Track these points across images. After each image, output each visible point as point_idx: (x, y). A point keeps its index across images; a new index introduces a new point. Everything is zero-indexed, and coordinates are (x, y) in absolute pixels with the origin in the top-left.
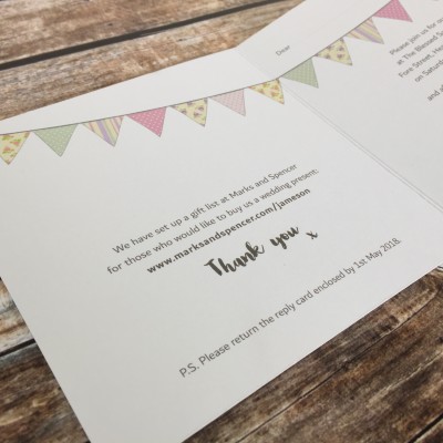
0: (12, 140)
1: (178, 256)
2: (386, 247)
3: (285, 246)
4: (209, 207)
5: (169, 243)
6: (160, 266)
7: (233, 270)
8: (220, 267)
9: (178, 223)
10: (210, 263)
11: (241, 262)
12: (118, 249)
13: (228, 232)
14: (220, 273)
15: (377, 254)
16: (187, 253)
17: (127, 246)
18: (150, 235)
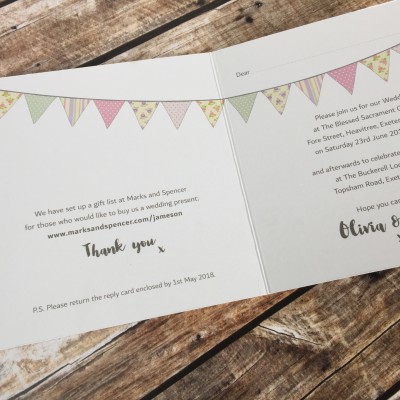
0: (8, 97)
1: (71, 233)
2: (202, 277)
3: (139, 251)
4: (109, 202)
5: (69, 221)
6: (57, 236)
7: (98, 256)
8: (91, 251)
9: (83, 207)
10: (87, 246)
11: (105, 252)
12: (38, 214)
13: (110, 226)
14: (89, 254)
15: (194, 280)
16: (77, 232)
17: (44, 214)
18: (61, 211)
